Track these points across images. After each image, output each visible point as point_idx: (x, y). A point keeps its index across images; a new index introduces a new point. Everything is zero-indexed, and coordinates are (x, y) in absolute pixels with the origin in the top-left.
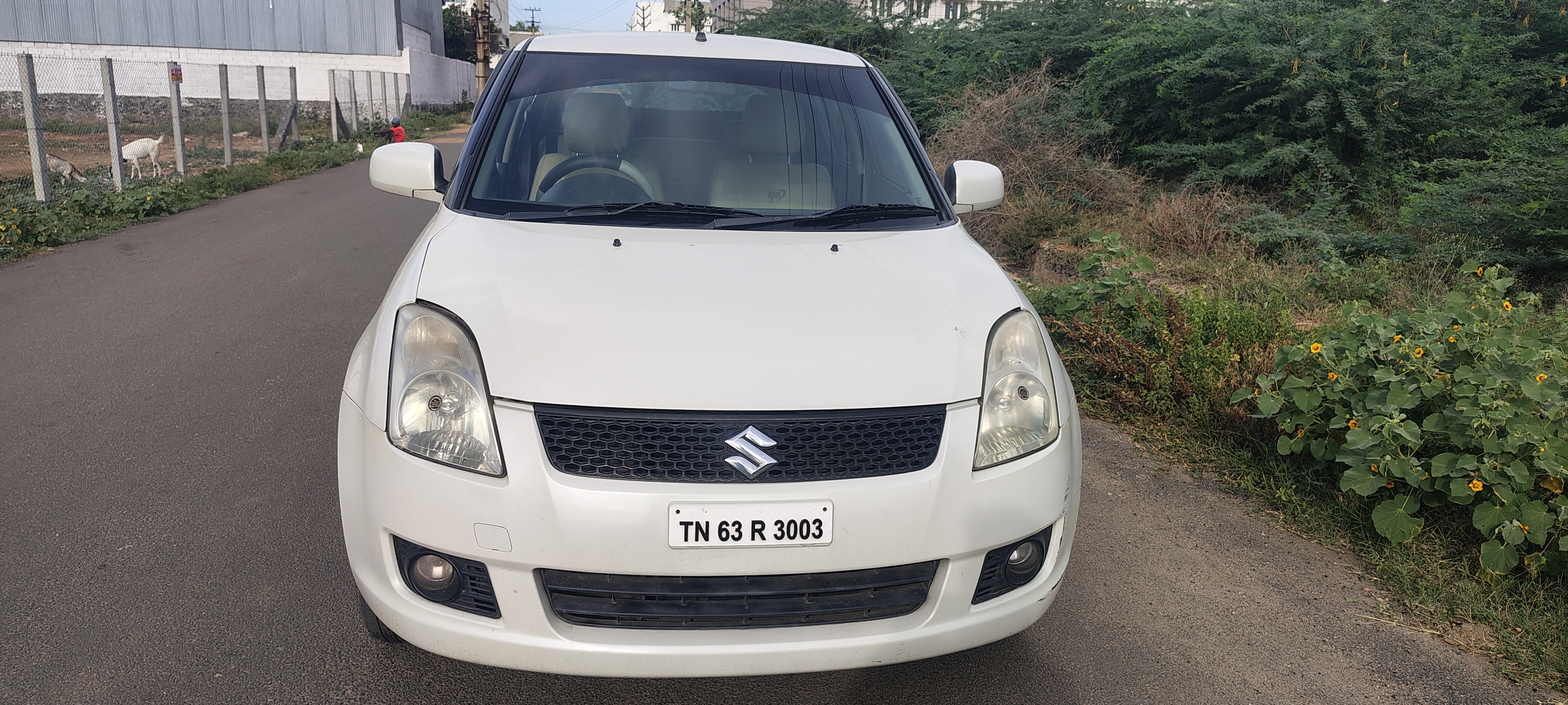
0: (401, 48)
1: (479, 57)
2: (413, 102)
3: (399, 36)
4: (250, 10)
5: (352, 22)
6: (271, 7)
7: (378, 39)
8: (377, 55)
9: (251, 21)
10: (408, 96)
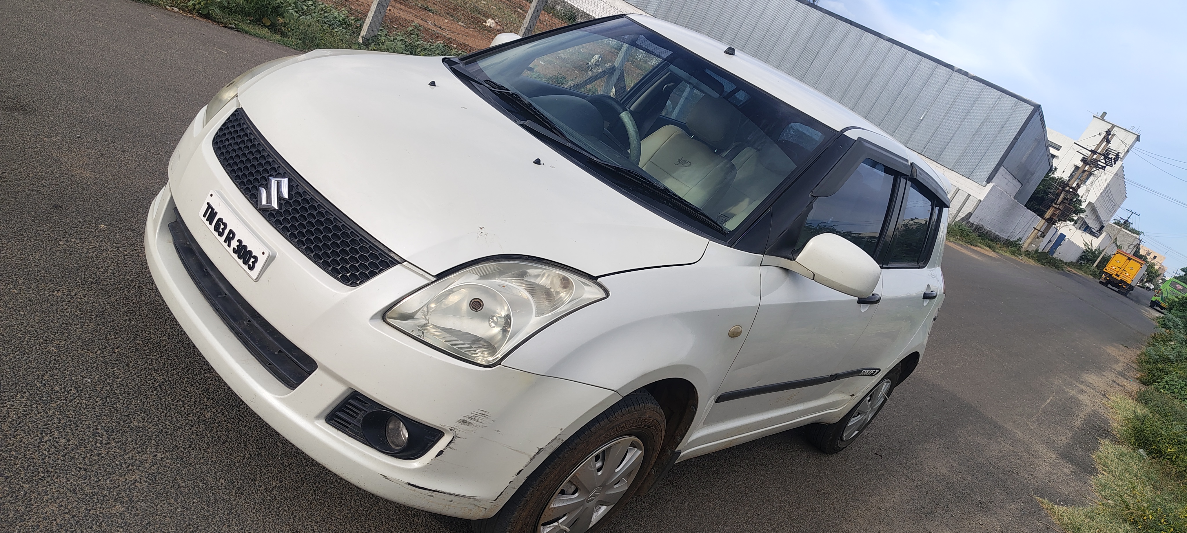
0: (989, 181)
1: (1045, 216)
2: (971, 220)
3: (993, 173)
4: (907, 114)
5: (967, 150)
6: (921, 118)
7: (977, 169)
8: (968, 178)
9: (903, 121)
10: (970, 215)
